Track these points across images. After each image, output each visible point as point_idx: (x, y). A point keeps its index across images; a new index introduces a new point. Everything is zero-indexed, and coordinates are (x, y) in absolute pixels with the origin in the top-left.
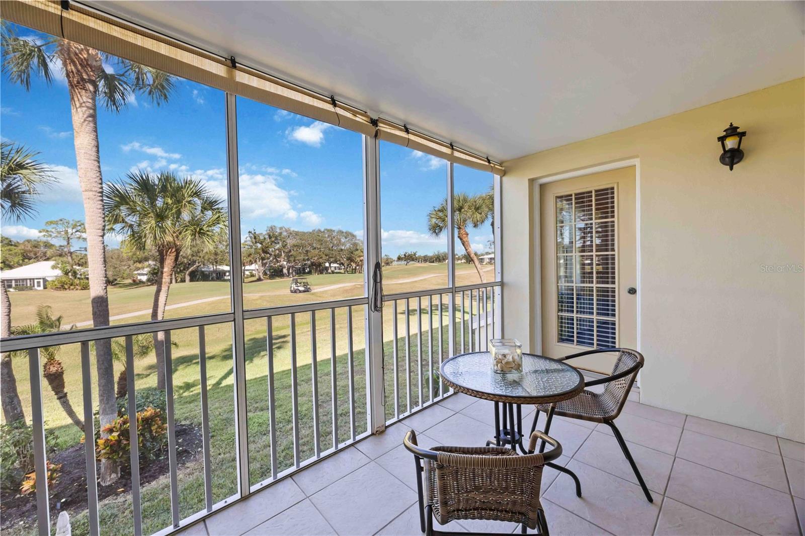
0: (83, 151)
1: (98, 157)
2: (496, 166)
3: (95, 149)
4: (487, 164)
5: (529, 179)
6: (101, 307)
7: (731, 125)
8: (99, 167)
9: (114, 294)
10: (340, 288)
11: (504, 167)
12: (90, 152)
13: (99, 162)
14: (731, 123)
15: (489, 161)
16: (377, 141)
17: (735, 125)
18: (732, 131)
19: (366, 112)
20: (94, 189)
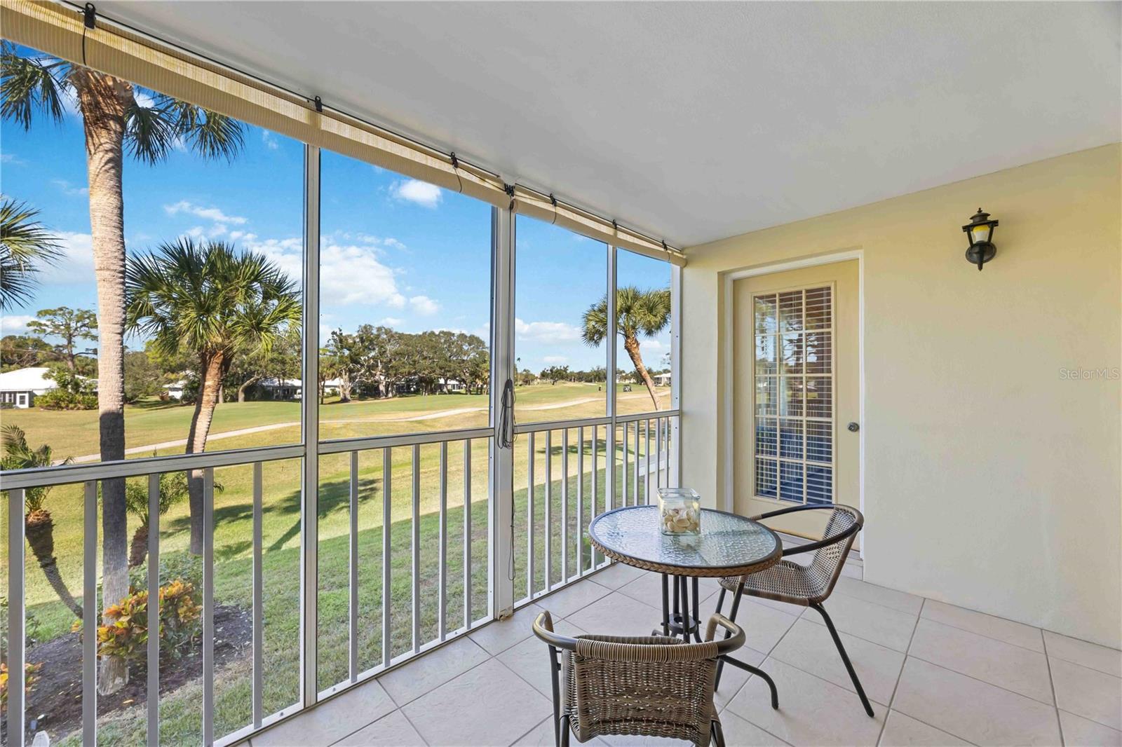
0: (100, 214)
1: (121, 223)
2: (675, 254)
4: (663, 250)
5: (718, 273)
7: (980, 211)
8: (122, 237)
9: (133, 416)
10: (460, 414)
11: (685, 254)
12: (109, 215)
13: (122, 230)
14: (980, 209)
15: (665, 247)
16: (513, 215)
17: (984, 211)
18: (982, 219)
19: (498, 176)
20: (112, 267)
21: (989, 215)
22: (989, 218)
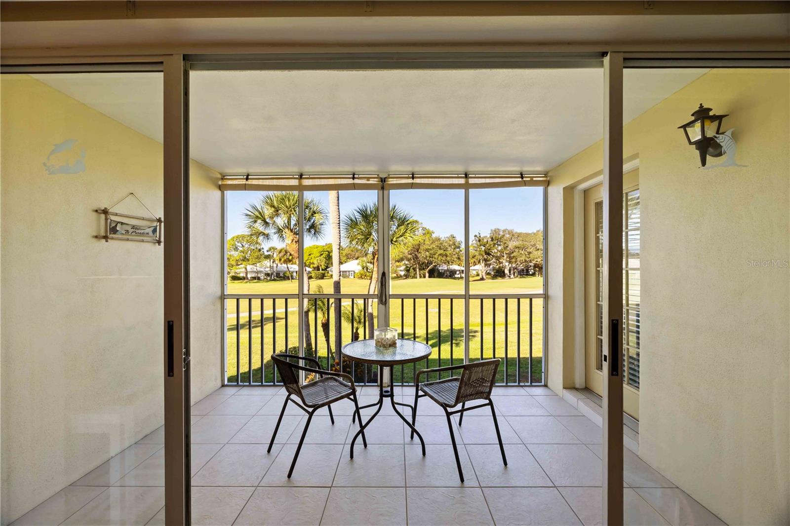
1: (338, 203)
2: (534, 179)
3: (337, 199)
4: (520, 179)
5: (564, 188)
6: (337, 285)
7: (701, 106)
8: (339, 209)
9: (343, 282)
13: (338, 206)
14: (701, 104)
15: (522, 177)
17: (705, 106)
18: (702, 114)
20: (336, 222)
21: (711, 110)
22: (711, 113)
